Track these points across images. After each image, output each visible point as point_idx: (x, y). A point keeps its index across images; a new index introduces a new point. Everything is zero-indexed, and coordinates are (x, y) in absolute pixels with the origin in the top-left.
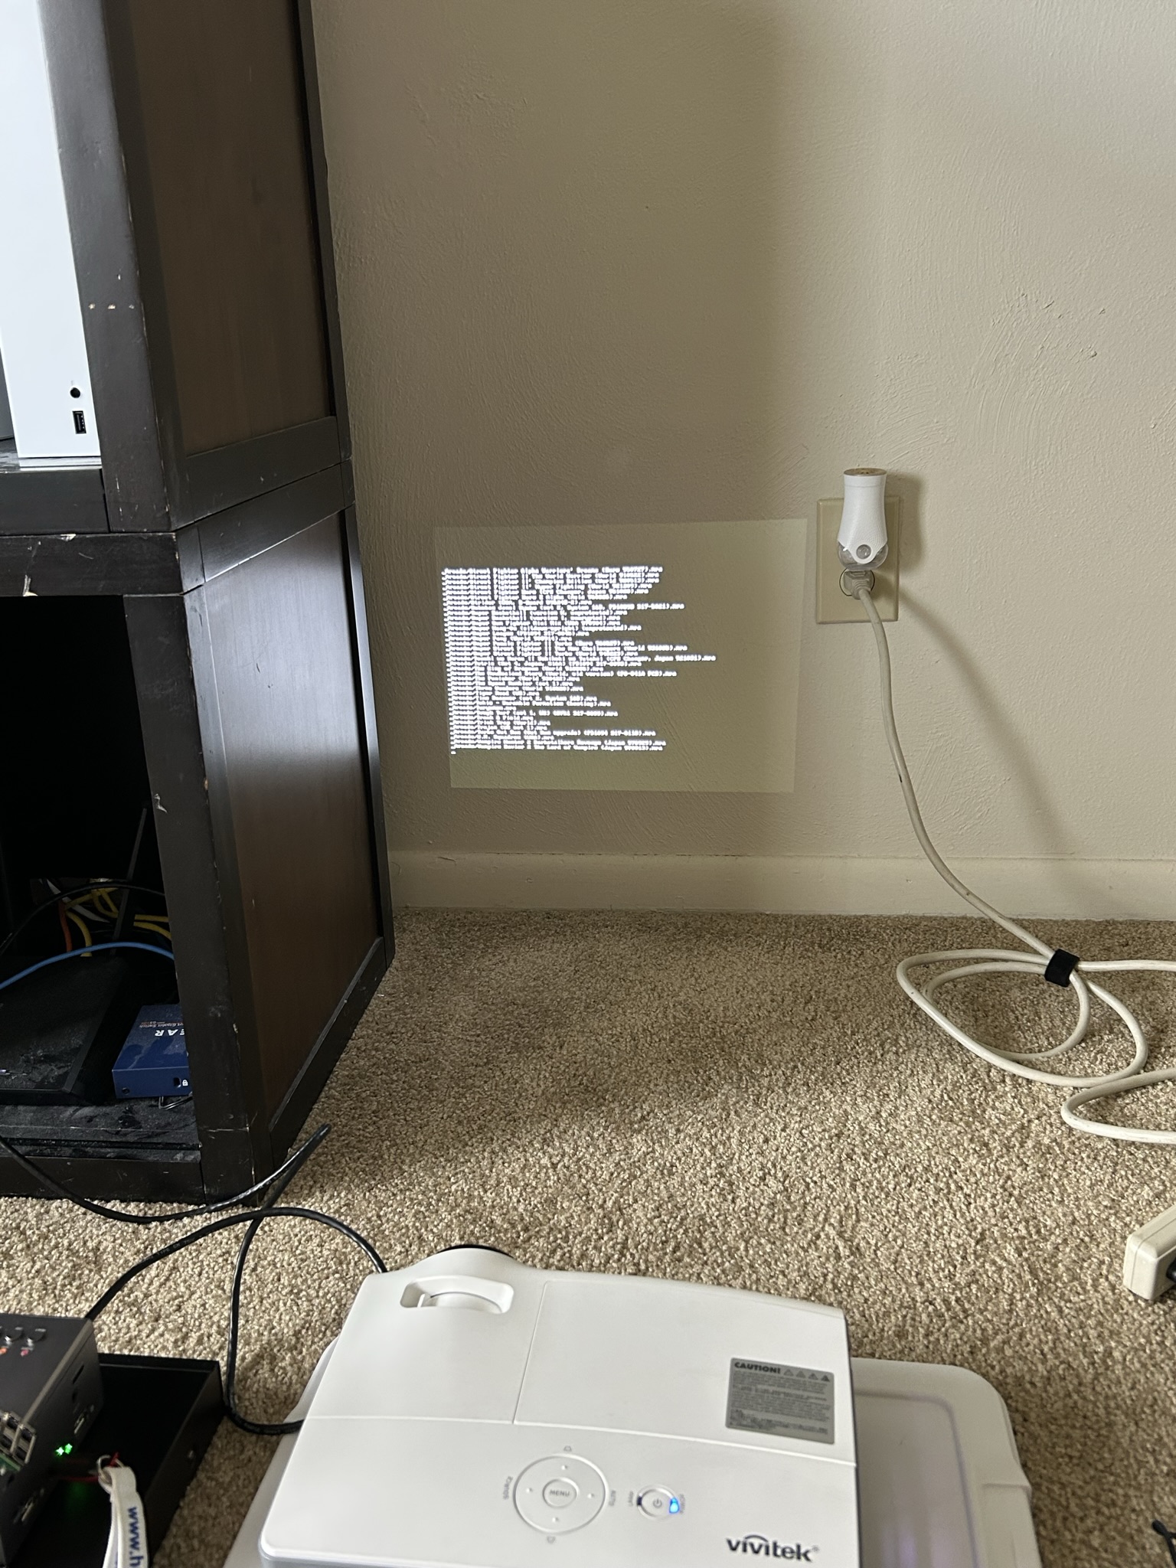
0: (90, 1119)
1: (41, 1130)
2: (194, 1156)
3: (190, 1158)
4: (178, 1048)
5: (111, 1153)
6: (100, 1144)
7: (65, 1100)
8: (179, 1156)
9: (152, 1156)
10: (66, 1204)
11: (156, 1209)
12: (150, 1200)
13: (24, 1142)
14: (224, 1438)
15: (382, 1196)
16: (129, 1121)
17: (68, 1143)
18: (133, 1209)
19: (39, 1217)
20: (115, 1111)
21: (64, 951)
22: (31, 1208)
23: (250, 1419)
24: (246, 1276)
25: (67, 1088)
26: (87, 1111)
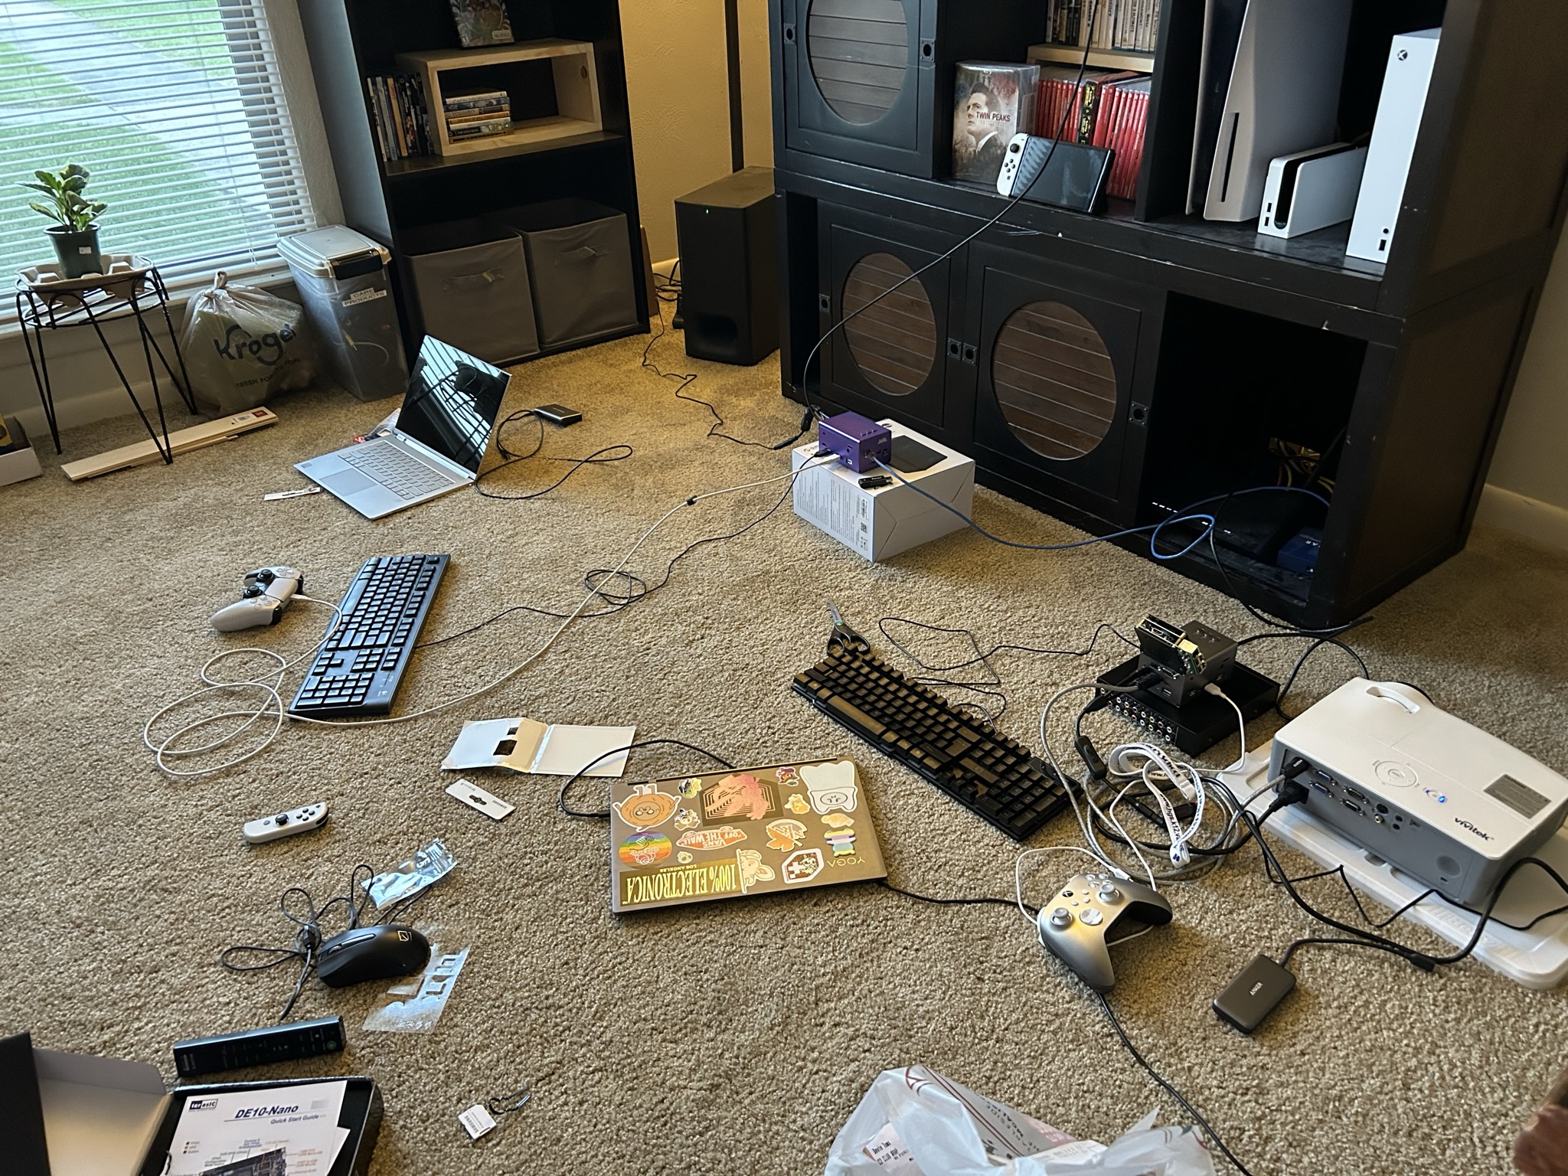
0: (1261, 569)
1: (1236, 565)
2: (1304, 604)
3: (1301, 604)
4: (1316, 553)
5: (1265, 587)
6: (1261, 582)
7: (1252, 556)
8: (1296, 601)
9: (1284, 597)
10: (1236, 601)
11: (1276, 620)
12: (1275, 615)
13: (1228, 567)
14: (1271, 714)
15: (1388, 660)
16: (1279, 577)
17: (1247, 575)
18: (1266, 616)
19: (1223, 601)
20: (1274, 570)
21: (1275, 485)
22: (1221, 597)
23: (1286, 712)
24: (1306, 664)
25: (1255, 551)
26: (1260, 565)
